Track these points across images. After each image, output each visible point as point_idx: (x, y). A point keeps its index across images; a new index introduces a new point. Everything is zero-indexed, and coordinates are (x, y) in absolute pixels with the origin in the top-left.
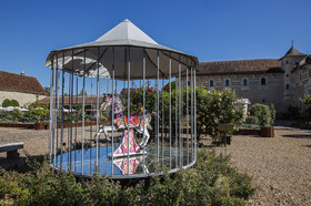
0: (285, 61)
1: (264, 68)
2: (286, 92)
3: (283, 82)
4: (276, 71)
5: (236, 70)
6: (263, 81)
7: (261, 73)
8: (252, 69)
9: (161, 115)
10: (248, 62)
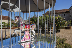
0: (70, 9)
1: (65, 12)
2: (70, 17)
3: (69, 15)
4: (68, 12)
5: (57, 12)
6: (64, 15)
7: (64, 13)
8: (61, 12)
9: (39, 24)
10: (60, 10)
